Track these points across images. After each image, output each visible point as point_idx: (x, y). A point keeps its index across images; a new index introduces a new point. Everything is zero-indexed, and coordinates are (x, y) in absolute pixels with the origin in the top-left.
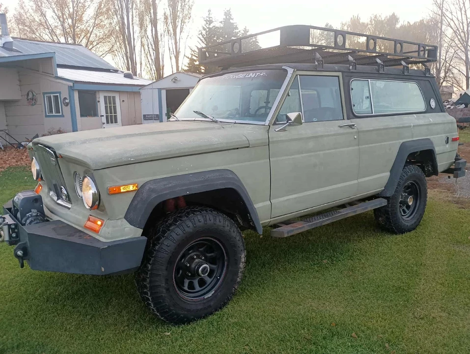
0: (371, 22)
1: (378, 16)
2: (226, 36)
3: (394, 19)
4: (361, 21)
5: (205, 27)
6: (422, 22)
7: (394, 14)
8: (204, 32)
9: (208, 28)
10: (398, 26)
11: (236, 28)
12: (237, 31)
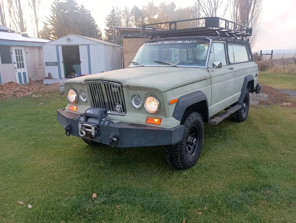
0: (160, 6)
1: (164, 3)
2: (70, 9)
3: (173, 5)
4: (155, 5)
5: (55, 2)
6: (188, 8)
7: (173, 3)
8: (54, 6)
9: (57, 3)
10: (175, 10)
11: (76, 4)
12: (77, 6)
